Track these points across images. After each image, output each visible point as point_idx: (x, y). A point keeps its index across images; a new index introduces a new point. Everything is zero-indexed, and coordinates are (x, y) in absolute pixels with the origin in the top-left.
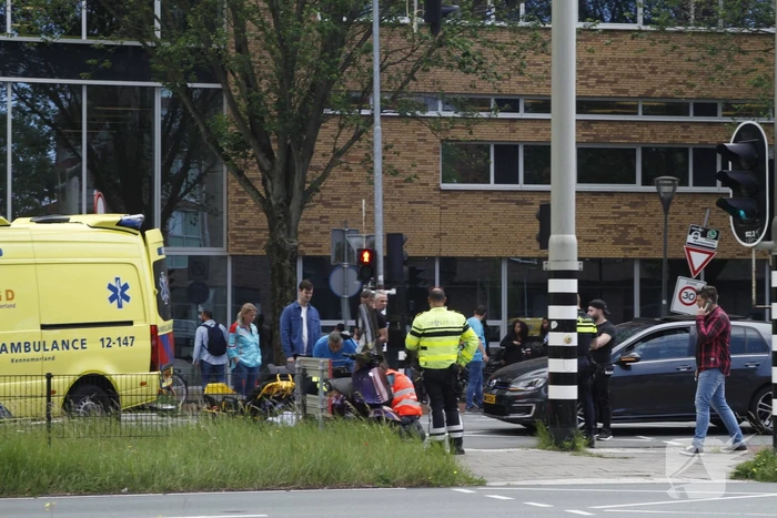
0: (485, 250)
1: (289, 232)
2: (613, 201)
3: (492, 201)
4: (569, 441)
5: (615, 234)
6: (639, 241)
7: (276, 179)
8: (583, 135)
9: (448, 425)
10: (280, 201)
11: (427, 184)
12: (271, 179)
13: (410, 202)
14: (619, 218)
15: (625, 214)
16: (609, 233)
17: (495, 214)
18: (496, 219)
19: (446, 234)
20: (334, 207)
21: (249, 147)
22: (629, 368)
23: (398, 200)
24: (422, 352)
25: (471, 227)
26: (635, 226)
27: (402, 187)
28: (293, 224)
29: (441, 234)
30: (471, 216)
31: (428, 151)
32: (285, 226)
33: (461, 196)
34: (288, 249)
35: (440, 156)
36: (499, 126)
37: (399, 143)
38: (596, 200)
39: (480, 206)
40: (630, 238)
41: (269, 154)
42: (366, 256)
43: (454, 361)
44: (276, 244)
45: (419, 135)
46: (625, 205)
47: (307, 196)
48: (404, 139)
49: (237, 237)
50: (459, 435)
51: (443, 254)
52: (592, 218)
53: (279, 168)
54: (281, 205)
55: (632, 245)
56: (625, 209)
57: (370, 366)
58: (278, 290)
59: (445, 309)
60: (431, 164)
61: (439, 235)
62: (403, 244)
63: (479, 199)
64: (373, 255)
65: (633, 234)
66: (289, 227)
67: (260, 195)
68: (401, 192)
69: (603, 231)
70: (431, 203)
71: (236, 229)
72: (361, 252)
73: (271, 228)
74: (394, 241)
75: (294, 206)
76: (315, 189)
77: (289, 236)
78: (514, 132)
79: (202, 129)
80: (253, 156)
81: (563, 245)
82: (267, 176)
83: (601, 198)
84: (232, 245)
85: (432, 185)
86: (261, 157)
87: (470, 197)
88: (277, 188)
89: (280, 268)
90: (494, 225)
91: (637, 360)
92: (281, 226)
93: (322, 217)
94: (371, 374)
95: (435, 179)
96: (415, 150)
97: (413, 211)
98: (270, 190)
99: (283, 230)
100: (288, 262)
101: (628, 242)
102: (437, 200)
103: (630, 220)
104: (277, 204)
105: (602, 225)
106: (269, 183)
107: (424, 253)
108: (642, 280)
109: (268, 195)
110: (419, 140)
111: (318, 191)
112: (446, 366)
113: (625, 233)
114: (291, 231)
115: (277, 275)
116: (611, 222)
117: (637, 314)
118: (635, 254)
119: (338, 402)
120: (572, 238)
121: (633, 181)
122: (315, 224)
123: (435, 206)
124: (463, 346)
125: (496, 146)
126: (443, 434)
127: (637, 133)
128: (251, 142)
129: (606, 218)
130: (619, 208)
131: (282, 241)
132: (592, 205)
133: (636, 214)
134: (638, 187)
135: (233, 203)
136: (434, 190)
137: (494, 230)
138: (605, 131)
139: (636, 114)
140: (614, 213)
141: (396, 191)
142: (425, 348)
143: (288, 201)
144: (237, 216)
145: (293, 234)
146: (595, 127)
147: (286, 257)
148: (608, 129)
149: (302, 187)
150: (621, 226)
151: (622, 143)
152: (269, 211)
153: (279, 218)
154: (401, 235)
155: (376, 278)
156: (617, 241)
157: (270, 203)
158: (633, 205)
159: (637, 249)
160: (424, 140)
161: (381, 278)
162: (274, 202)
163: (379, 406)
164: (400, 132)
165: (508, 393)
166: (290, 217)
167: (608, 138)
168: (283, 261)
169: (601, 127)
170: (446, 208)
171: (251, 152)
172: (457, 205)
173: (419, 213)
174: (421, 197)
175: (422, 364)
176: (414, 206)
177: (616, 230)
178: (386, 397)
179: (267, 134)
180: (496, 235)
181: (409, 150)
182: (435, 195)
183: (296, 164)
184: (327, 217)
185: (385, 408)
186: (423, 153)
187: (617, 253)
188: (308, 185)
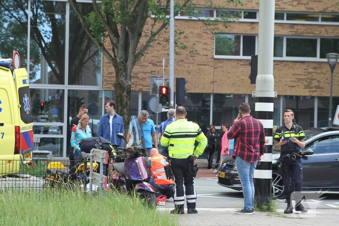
0: (237, 90)
1: (126, 77)
2: (304, 66)
3: (241, 65)
4: (266, 205)
5: (306, 83)
6: (318, 87)
7: (120, 48)
8: (290, 31)
9: (186, 195)
10: (122, 60)
11: (207, 55)
12: (117, 48)
13: (198, 65)
14: (308, 75)
15: (311, 73)
16: (302, 83)
17: (243, 72)
18: (243, 74)
19: (216, 82)
20: (159, 66)
21: (106, 31)
22: (306, 158)
23: (192, 63)
24: (170, 148)
25: (229, 78)
26: (316, 79)
27: (194, 56)
28: (129, 73)
29: (214, 82)
30: (230, 73)
31: (208, 38)
32: (124, 74)
33: (225, 62)
34: (125, 86)
35: (215, 41)
36: (245, 26)
37: (193, 33)
38: (295, 65)
39: (235, 67)
40: (313, 85)
41: (117, 35)
42: (164, 90)
43: (192, 154)
44: (119, 83)
45: (203, 30)
46: (311, 68)
47: (137, 57)
48: (196, 31)
49: (108, 81)
50: (193, 201)
51: (215, 92)
52: (293, 74)
53: (121, 42)
54: (122, 62)
55: (314, 89)
56: (311, 70)
57: (137, 155)
58: (120, 108)
59: (186, 120)
60: (210, 45)
61: (213, 82)
62: (185, 84)
63: (234, 64)
64: (168, 89)
65: (315, 83)
66: (126, 74)
67: (111, 57)
68: (194, 59)
69: (299, 81)
70: (209, 65)
71: (107, 77)
72: (161, 88)
73: (117, 75)
74: (180, 82)
75: (129, 63)
76: (141, 54)
77: (126, 78)
78: (253, 29)
79: (81, 21)
80: (108, 35)
81: (265, 81)
82: (115, 46)
83: (298, 65)
84: (105, 85)
85: (210, 56)
86: (112, 36)
87: (229, 63)
88: (120, 53)
89: (121, 95)
90: (242, 77)
91: (311, 153)
92: (122, 74)
93: (152, 71)
94: (137, 161)
95: (212, 53)
96: (201, 37)
97: (200, 69)
98: (116, 54)
99: (123, 76)
100: (125, 93)
101: (312, 88)
102: (212, 64)
103: (313, 76)
104: (120, 62)
105: (298, 79)
106: (116, 50)
107: (205, 92)
108: (319, 109)
109: (115, 56)
110: (204, 32)
111: (143, 55)
112: (186, 157)
113: (310, 83)
114: (128, 77)
115: (119, 100)
116: (303, 77)
117: (316, 126)
118: (315, 94)
119: (118, 178)
120: (271, 77)
121: (315, 56)
122: (148, 75)
123: (211, 67)
124: (197, 144)
125: (244, 37)
126: (183, 200)
127: (318, 31)
128: (107, 28)
129: (300, 75)
130: (308, 69)
131: (122, 82)
132: (294, 68)
133: (317, 73)
134: (318, 59)
135: (106, 63)
136: (211, 58)
137: (242, 80)
138: (301, 29)
139: (318, 21)
140: (304, 72)
141: (191, 58)
142: (172, 145)
143: (126, 60)
144: (107, 70)
145: (128, 78)
146: (296, 27)
147: (124, 90)
148: (302, 29)
149: (134, 53)
150: (308, 79)
151: (310, 36)
152: (116, 66)
153: (121, 69)
154: (184, 79)
155: (169, 102)
156: (306, 87)
157: (116, 61)
158: (315, 68)
159: (316, 91)
160: (206, 33)
161: (172, 102)
162: (118, 61)
163: (141, 182)
164: (194, 28)
165: (232, 172)
166: (127, 68)
167: (303, 33)
168: (123, 93)
169: (299, 27)
170: (217, 68)
171: (107, 33)
172: (222, 67)
173: (203, 70)
174: (204, 62)
175: (170, 155)
176: (200, 67)
177: (306, 81)
178: (146, 176)
179: (115, 24)
180: (242, 82)
181: (198, 38)
182: (211, 61)
183: (130, 40)
184: (155, 71)
185: (145, 183)
186: (205, 39)
187: (306, 93)
188: (137, 52)
